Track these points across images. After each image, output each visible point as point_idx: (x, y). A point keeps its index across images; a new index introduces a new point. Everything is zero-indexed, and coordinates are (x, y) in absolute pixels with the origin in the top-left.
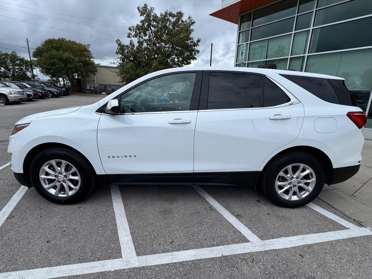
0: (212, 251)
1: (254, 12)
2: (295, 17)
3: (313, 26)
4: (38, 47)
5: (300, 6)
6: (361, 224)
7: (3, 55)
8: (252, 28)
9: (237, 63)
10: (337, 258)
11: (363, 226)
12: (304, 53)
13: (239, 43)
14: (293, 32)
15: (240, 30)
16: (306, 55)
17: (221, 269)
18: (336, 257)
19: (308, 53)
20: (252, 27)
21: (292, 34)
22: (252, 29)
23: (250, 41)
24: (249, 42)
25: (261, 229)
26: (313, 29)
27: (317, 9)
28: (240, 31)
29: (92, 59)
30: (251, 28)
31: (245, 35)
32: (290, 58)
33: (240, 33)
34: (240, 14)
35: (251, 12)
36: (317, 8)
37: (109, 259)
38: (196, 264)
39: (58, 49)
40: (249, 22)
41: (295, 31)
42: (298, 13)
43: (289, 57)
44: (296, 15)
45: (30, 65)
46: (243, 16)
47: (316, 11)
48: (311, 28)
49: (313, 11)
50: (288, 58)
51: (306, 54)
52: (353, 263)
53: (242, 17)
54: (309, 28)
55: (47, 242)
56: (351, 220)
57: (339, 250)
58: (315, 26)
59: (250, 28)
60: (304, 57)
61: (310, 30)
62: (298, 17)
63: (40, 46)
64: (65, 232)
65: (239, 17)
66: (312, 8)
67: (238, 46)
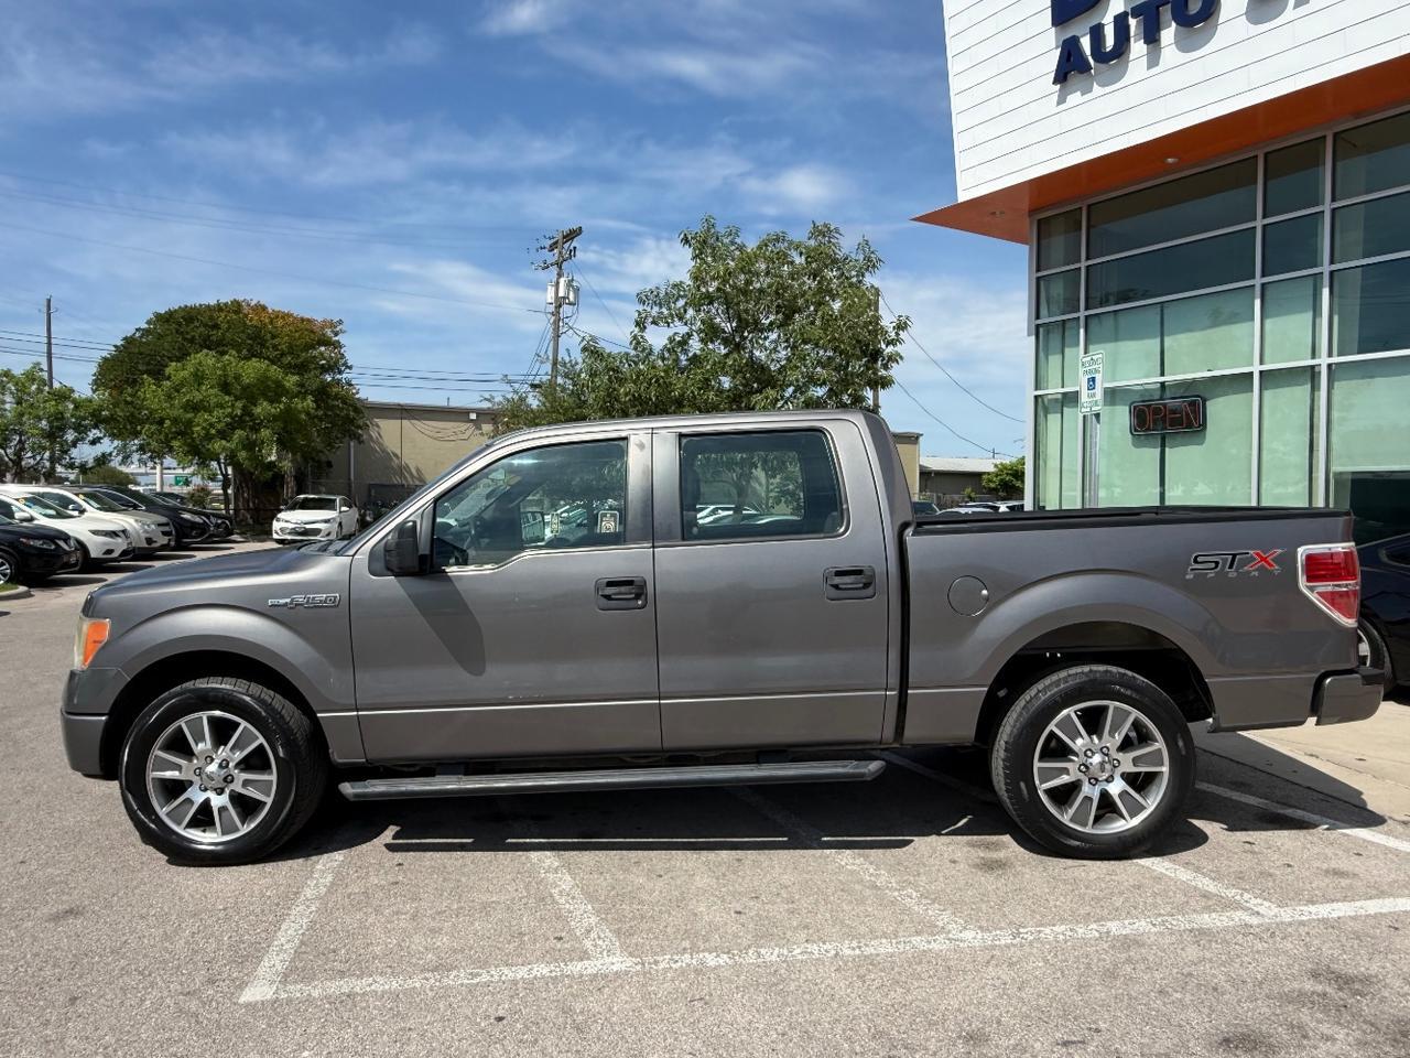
1: (1089, 206)
2: (1255, 228)
3: (1332, 262)
5: (1270, 183)
8: (1089, 263)
9: (1037, 393)
12: (1314, 355)
13: (1038, 317)
14: (1258, 281)
15: (1038, 270)
16: (1323, 361)
19: (1330, 355)
20: (1088, 258)
21: (1254, 286)
22: (1088, 268)
23: (1087, 309)
24: (1082, 314)
26: (1332, 272)
27: (1336, 205)
28: (1040, 274)
29: (347, 376)
30: (1083, 264)
31: (1061, 287)
32: (1262, 372)
33: (1038, 279)
34: (1032, 212)
35: (1080, 208)
36: (1333, 200)
40: (1073, 235)
41: (1264, 275)
43: (1256, 369)
44: (1259, 223)
46: (1048, 219)
47: (1334, 211)
48: (1326, 268)
49: (1323, 212)
50: (1251, 374)
51: (1320, 357)
54: (1316, 266)
58: (1340, 262)
59: (1079, 261)
60: (1315, 369)
61: (1322, 273)
62: (1269, 227)
65: (1031, 223)
66: (1317, 201)
67: (1038, 326)
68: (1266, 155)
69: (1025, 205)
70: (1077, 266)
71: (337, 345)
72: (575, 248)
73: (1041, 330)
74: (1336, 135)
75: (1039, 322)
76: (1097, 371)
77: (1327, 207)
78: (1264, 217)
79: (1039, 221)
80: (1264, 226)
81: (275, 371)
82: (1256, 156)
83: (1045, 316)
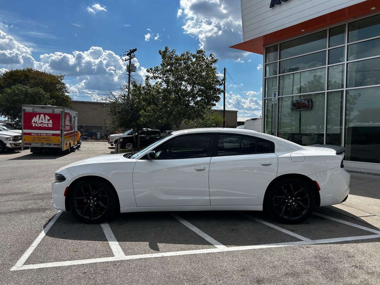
1: (280, 44)
2: (326, 51)
3: (347, 61)
5: (330, 38)
9: (265, 98)
12: (342, 87)
13: (266, 76)
14: (327, 66)
15: (266, 62)
16: (345, 89)
20: (280, 59)
22: (280, 62)
24: (278, 75)
26: (347, 63)
27: (349, 44)
28: (266, 64)
29: (66, 94)
30: (278, 61)
31: (272, 66)
33: (266, 65)
34: (264, 45)
35: (278, 44)
36: (348, 42)
40: (276, 52)
41: (328, 64)
43: (326, 91)
44: (327, 49)
46: (269, 47)
47: (348, 46)
48: (345, 62)
49: (345, 46)
50: (325, 93)
53: (266, 48)
58: (350, 60)
60: (342, 91)
61: (344, 64)
62: (330, 50)
65: (264, 48)
66: (344, 43)
68: (330, 29)
69: (262, 43)
70: (276, 61)
72: (135, 55)
73: (267, 80)
74: (349, 24)
75: (266, 78)
76: (276, 91)
77: (346, 45)
78: (329, 47)
80: (329, 50)
82: (327, 30)
83: (268, 76)
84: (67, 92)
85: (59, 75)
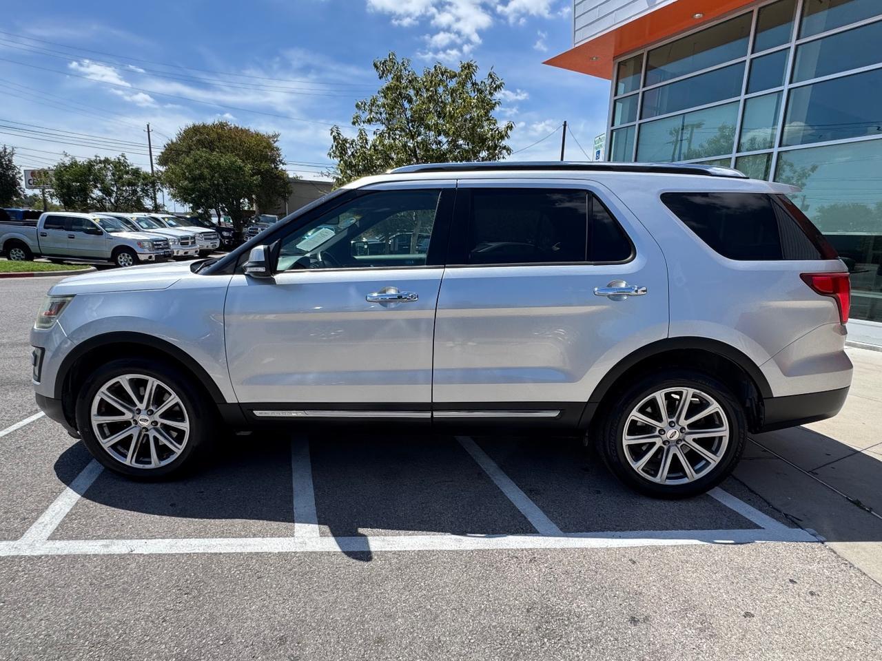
0: (460, 541)
1: (649, 52)
2: (745, 61)
3: (791, 82)
4: (170, 142)
5: (758, 35)
6: (796, 524)
7: (101, 162)
8: (644, 89)
10: (706, 571)
11: (799, 526)
12: (771, 145)
13: (613, 125)
14: (743, 97)
15: (616, 95)
16: (776, 150)
17: (466, 567)
18: (704, 569)
19: (780, 146)
20: (644, 86)
21: (739, 101)
22: (643, 92)
23: (640, 119)
24: (637, 122)
25: (570, 515)
26: (789, 90)
27: (800, 42)
28: (616, 98)
29: (281, 167)
30: (641, 90)
31: (628, 105)
32: (737, 158)
33: (615, 102)
34: (615, 58)
35: (643, 54)
36: (798, 38)
37: (272, 536)
38: (422, 556)
39: (210, 146)
40: (638, 75)
41: (747, 93)
42: (752, 53)
43: (733, 156)
44: (748, 58)
45: (151, 182)
46: (624, 62)
47: (797, 47)
48: (786, 87)
49: (790, 48)
50: (731, 159)
51: (773, 148)
52: (735, 581)
54: (780, 85)
55: (172, 505)
56: (777, 514)
57: (717, 558)
58: (797, 82)
59: (639, 88)
60: (770, 155)
61: (783, 90)
62: (755, 60)
63: (174, 141)
64: (201, 494)
65: (614, 65)
66: (788, 41)
67: (612, 131)
68: (759, 9)
69: (611, 52)
70: (637, 91)
71: (278, 149)
73: (614, 133)
75: (613, 128)
76: (601, 145)
77: (793, 45)
79: (619, 63)
80: (752, 60)
81: (239, 162)
82: (752, 11)
83: (617, 125)
84: (283, 164)
85: (271, 134)
